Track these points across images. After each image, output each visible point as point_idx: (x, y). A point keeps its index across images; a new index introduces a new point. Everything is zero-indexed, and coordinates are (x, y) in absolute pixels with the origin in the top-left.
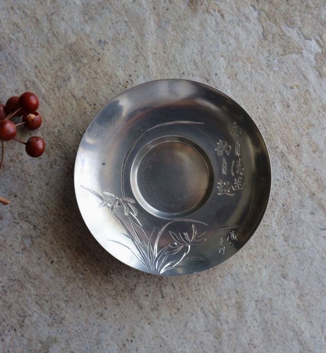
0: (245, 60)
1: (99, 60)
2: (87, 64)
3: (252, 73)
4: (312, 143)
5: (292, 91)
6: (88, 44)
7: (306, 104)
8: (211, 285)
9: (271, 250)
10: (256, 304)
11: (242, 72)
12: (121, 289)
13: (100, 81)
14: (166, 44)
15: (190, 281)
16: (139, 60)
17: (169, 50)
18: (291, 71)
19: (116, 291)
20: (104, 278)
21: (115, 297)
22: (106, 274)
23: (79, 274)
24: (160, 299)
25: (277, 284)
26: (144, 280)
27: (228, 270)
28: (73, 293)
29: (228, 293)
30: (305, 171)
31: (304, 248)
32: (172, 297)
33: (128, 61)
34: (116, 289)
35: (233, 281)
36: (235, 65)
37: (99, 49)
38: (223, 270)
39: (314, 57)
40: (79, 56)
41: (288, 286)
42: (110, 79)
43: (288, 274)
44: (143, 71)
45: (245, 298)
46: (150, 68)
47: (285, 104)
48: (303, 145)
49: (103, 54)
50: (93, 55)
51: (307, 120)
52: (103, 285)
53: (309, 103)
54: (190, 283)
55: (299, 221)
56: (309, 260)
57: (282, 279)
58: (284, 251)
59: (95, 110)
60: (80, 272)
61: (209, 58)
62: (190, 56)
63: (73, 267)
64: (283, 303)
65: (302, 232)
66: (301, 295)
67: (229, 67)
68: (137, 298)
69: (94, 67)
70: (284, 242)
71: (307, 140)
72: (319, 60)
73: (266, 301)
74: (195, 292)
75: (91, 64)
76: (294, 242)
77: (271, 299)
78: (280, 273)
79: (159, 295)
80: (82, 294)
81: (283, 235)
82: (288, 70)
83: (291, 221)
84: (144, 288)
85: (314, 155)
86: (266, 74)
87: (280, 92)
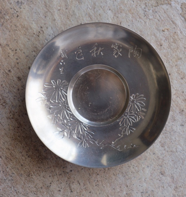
0: (127, 12)
1: (18, 16)
2: (9, 20)
3: (132, 21)
4: (180, 72)
5: (164, 34)
6: (9, 5)
7: (175, 43)
8: (107, 181)
9: (151, 153)
10: (142, 195)
11: (125, 21)
12: (40, 187)
13: (19, 32)
14: (67, 2)
15: (91, 179)
16: (47, 15)
17: (70, 7)
18: (162, 18)
19: (36, 188)
20: (27, 179)
21: (36, 193)
22: (28, 176)
23: (8, 176)
24: (70, 193)
25: (157, 180)
26: (57, 179)
27: (120, 170)
28: (5, 191)
29: (120, 187)
30: (176, 93)
31: (176, 151)
32: (78, 191)
33: (39, 16)
34: (36, 187)
35: (123, 178)
36: (119, 16)
37: (17, 8)
38: (116, 169)
39: (180, 6)
40: (3, 14)
41: (165, 181)
42: (26, 31)
43: (165, 171)
44: (51, 23)
45: (133, 191)
46: (56, 21)
47: (158, 43)
48: (173, 74)
49: (21, 12)
50: (13, 13)
51: (176, 55)
52: (26, 184)
53: (177, 42)
54: (91, 180)
55: (172, 131)
56: (181, 161)
57: (161, 176)
58: (161, 154)
59: (16, 54)
60: (9, 175)
61: (99, 12)
62: (85, 11)
63: (3, 172)
64: (163, 193)
65: (174, 139)
66: (176, 187)
67: (115, 18)
68: (52, 193)
69: (14, 21)
70: (161, 147)
71: (176, 70)
72: (184, 9)
73: (149, 192)
74: (95, 187)
75: (12, 19)
76: (168, 147)
77: (153, 191)
78: (159, 171)
79: (68, 190)
80: (11, 191)
81: (160, 142)
82: (160, 18)
83: (166, 132)
84: (57, 185)
85: (182, 81)
86: (143, 22)
87: (154, 35)
